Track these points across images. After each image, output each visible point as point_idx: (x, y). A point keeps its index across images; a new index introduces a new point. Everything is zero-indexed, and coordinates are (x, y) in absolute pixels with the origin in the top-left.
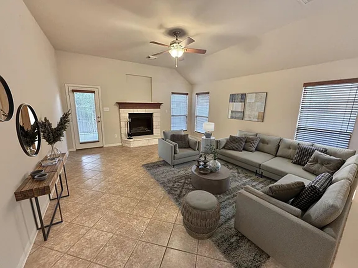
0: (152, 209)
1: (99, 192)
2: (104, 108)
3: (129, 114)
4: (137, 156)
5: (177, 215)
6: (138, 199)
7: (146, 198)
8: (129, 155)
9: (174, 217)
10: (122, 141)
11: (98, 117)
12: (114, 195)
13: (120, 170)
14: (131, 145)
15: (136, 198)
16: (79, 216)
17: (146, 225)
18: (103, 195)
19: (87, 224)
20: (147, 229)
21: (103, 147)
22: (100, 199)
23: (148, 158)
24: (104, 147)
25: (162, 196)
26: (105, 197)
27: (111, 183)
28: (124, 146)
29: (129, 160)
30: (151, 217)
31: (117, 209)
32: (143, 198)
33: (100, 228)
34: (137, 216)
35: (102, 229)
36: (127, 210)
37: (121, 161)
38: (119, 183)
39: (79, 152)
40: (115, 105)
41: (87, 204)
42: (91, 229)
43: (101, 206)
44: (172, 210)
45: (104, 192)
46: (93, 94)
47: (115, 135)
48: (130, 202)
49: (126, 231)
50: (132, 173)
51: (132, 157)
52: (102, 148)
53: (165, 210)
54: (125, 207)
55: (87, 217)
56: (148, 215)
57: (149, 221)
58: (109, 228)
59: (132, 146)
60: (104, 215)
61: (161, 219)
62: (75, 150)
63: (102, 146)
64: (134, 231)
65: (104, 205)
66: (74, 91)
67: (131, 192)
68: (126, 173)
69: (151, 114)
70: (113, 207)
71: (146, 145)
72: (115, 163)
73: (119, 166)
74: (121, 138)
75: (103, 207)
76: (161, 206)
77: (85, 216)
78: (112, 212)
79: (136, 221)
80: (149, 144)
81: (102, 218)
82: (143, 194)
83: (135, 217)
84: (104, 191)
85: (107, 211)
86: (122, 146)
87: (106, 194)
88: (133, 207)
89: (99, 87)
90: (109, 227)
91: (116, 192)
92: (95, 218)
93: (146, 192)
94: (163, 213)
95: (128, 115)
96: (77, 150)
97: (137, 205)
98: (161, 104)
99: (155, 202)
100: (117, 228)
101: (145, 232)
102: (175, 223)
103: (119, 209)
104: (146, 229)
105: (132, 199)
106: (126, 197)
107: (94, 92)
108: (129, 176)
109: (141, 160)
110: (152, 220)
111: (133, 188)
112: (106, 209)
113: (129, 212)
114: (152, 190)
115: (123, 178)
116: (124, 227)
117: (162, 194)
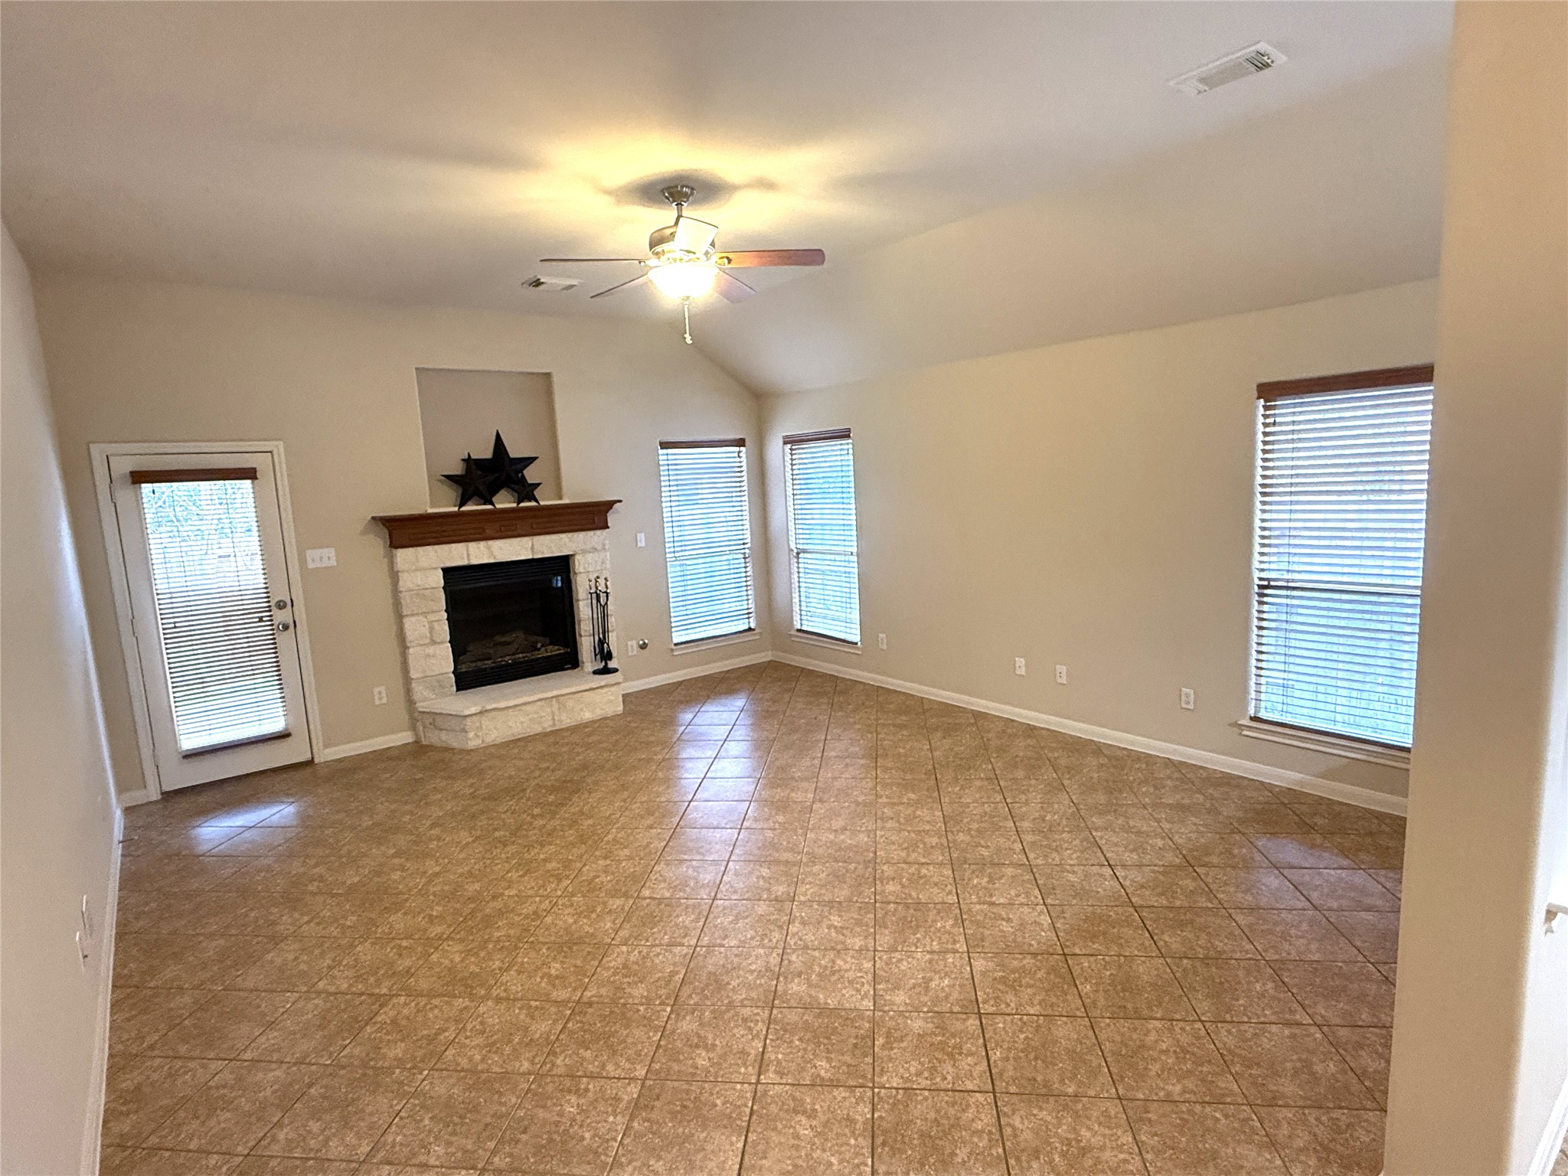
0: (644, 1038)
1: (354, 994)
2: (309, 553)
3: (448, 572)
4: (515, 791)
5: (765, 1047)
6: (563, 1003)
7: (603, 991)
8: (468, 791)
9: (749, 1054)
10: (415, 717)
11: (281, 605)
12: (436, 1001)
13: (437, 875)
14: (471, 735)
15: (554, 995)
16: (286, 1121)
17: (627, 1108)
18: (382, 1006)
19: (335, 1148)
20: (635, 1124)
21: (310, 763)
22: (369, 1029)
23: (575, 799)
24: (317, 761)
25: (677, 973)
26: (392, 1014)
27: (405, 943)
28: (431, 748)
29: (473, 816)
30: (641, 1072)
31: (471, 1060)
32: (588, 994)
33: (408, 1159)
34: (573, 1077)
35: (422, 1158)
36: (517, 1058)
37: (433, 826)
38: (449, 938)
39: (185, 803)
40: (364, 532)
41: (312, 1058)
42: (365, 1167)
43: (384, 1057)
44: (737, 1026)
45: (384, 991)
46: (247, 483)
47: (376, 690)
48: (528, 1020)
49: (538, 1150)
50: (504, 884)
51: (489, 798)
52: (309, 770)
53: (702, 1033)
54: (508, 1050)
55: (327, 1117)
56: (628, 1066)
57: (634, 1090)
58: (452, 1150)
59: (473, 743)
60: (414, 1095)
61: (693, 1075)
62: (155, 796)
63: (307, 756)
64: (574, 1142)
65: (398, 1050)
66: (139, 477)
67: (519, 972)
68: (477, 886)
69: (563, 565)
70: (450, 1052)
71: (547, 726)
72: (402, 840)
73: (426, 855)
74: (410, 702)
75: (400, 1062)
76: (684, 1018)
77: (316, 1115)
78: (450, 1077)
79: (573, 1099)
80: (566, 720)
81: (403, 1114)
82: (585, 975)
83: (568, 1083)
84: (378, 986)
85: (421, 1077)
86: (418, 749)
87: (395, 1000)
88: (547, 1039)
89: (279, 448)
90: (449, 1143)
91: (447, 984)
92: (371, 1114)
93: (596, 963)
94: (697, 1046)
95: (438, 580)
96: (168, 796)
97: (564, 1027)
98: (610, 505)
99: (648, 1001)
100: (491, 1145)
101: (627, 1141)
102: (758, 1082)
103: (478, 1057)
104: (628, 1128)
105: (533, 1004)
106: (498, 1000)
107: (249, 474)
108: (494, 897)
109: (536, 811)
110: (649, 1083)
111: (526, 955)
112: (413, 1068)
113: (533, 1063)
114: (624, 948)
115: (466, 911)
116: (525, 1132)
117: (675, 964)
